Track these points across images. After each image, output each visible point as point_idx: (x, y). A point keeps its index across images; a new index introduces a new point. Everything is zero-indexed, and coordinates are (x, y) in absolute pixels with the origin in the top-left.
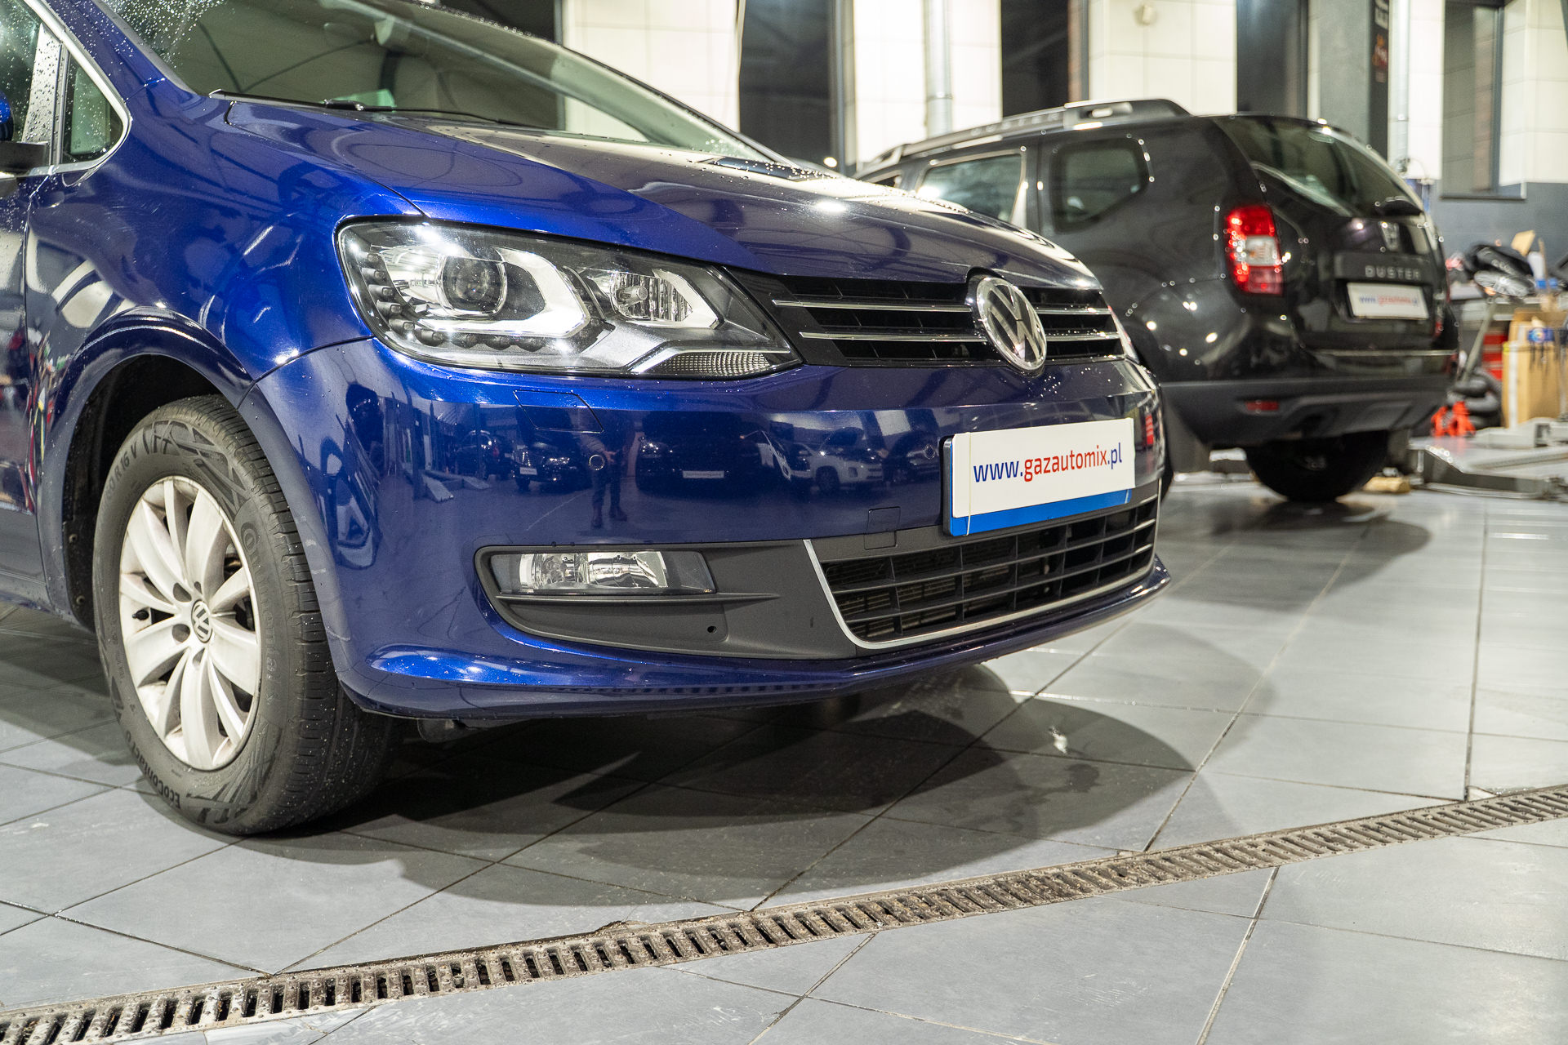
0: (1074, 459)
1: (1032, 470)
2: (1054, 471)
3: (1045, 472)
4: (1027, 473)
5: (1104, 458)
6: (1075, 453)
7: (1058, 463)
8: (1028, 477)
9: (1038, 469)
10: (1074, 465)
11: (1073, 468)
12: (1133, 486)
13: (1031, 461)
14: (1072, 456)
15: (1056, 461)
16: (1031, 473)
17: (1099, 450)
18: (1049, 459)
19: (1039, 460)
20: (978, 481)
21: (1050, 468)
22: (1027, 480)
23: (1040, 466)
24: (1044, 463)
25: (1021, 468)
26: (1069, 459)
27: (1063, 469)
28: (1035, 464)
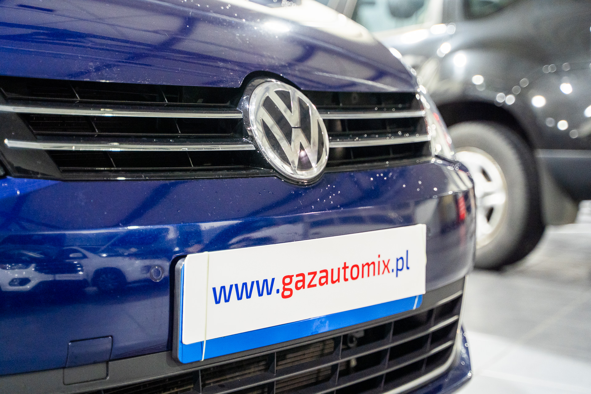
0: (348, 271)
1: (292, 287)
2: (321, 284)
3: (310, 286)
4: (285, 289)
5: (386, 266)
6: (350, 265)
7: (326, 277)
8: (287, 293)
9: (300, 284)
10: (348, 276)
11: (346, 280)
12: (423, 292)
13: (291, 277)
14: (345, 268)
15: (324, 274)
16: (291, 290)
17: (381, 259)
18: (315, 273)
19: (303, 275)
20: (217, 302)
21: (316, 281)
22: (284, 296)
23: (303, 281)
24: (308, 279)
25: (278, 285)
26: (342, 271)
27: (333, 282)
28: (295, 279)
